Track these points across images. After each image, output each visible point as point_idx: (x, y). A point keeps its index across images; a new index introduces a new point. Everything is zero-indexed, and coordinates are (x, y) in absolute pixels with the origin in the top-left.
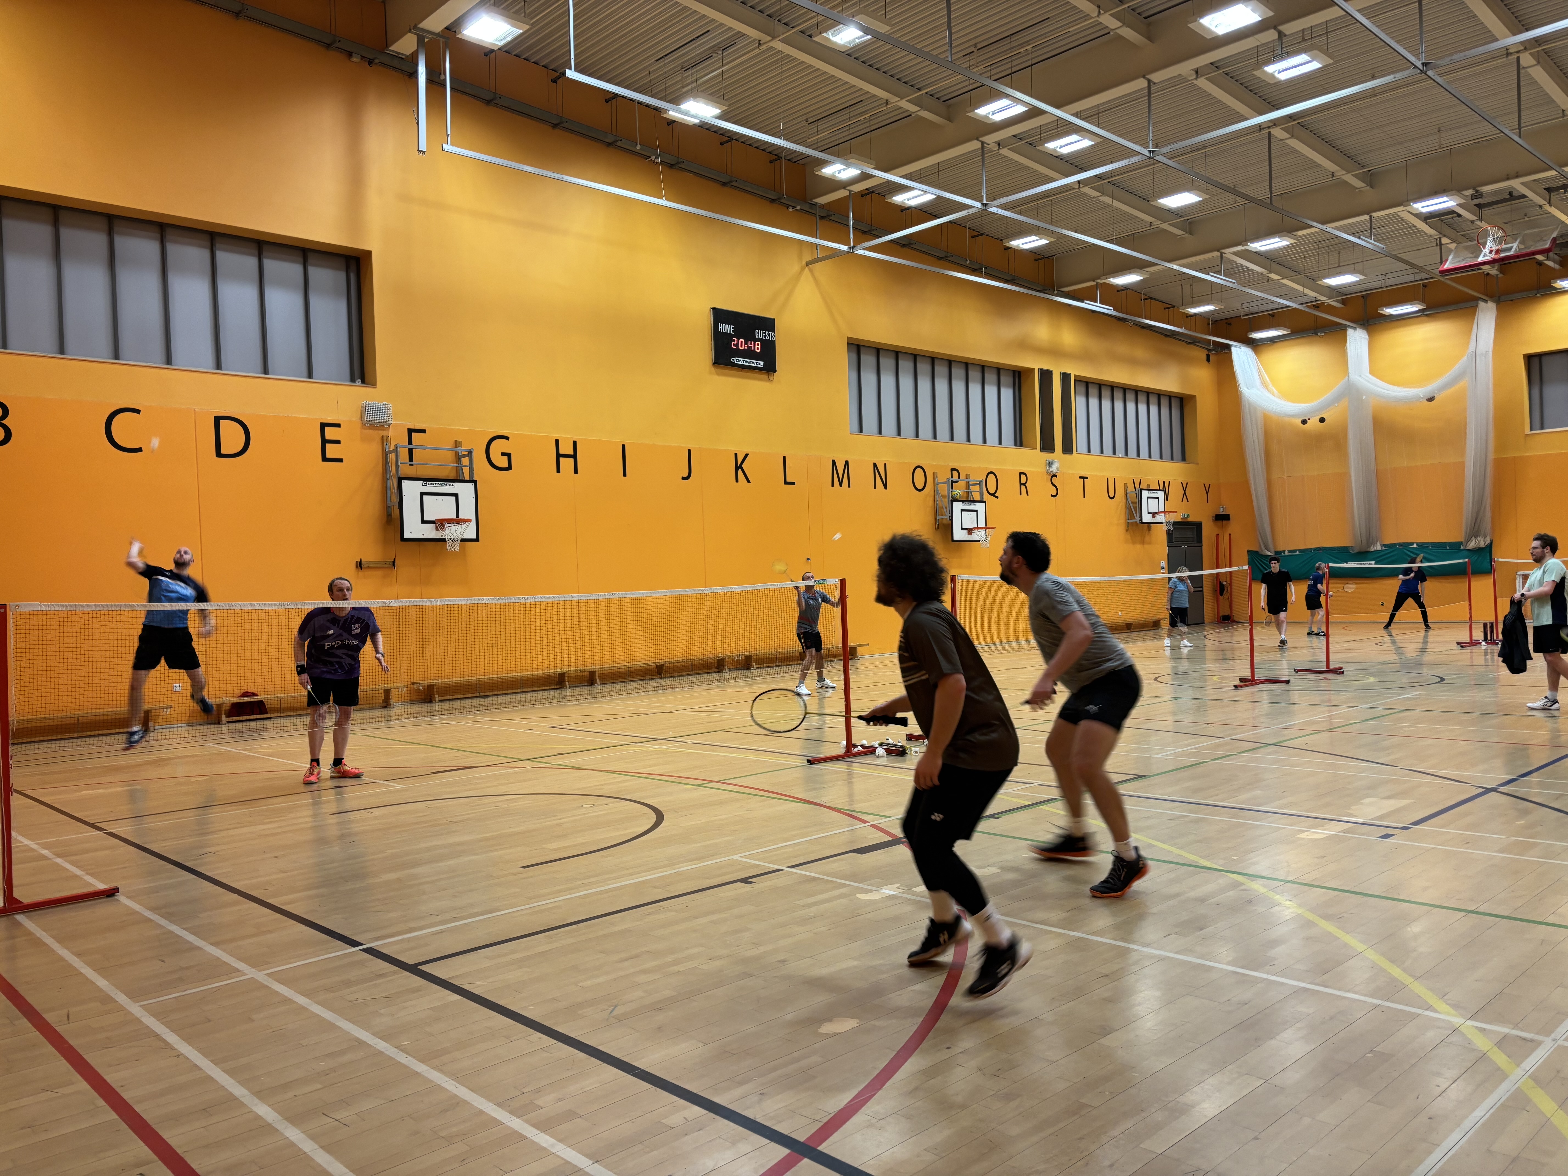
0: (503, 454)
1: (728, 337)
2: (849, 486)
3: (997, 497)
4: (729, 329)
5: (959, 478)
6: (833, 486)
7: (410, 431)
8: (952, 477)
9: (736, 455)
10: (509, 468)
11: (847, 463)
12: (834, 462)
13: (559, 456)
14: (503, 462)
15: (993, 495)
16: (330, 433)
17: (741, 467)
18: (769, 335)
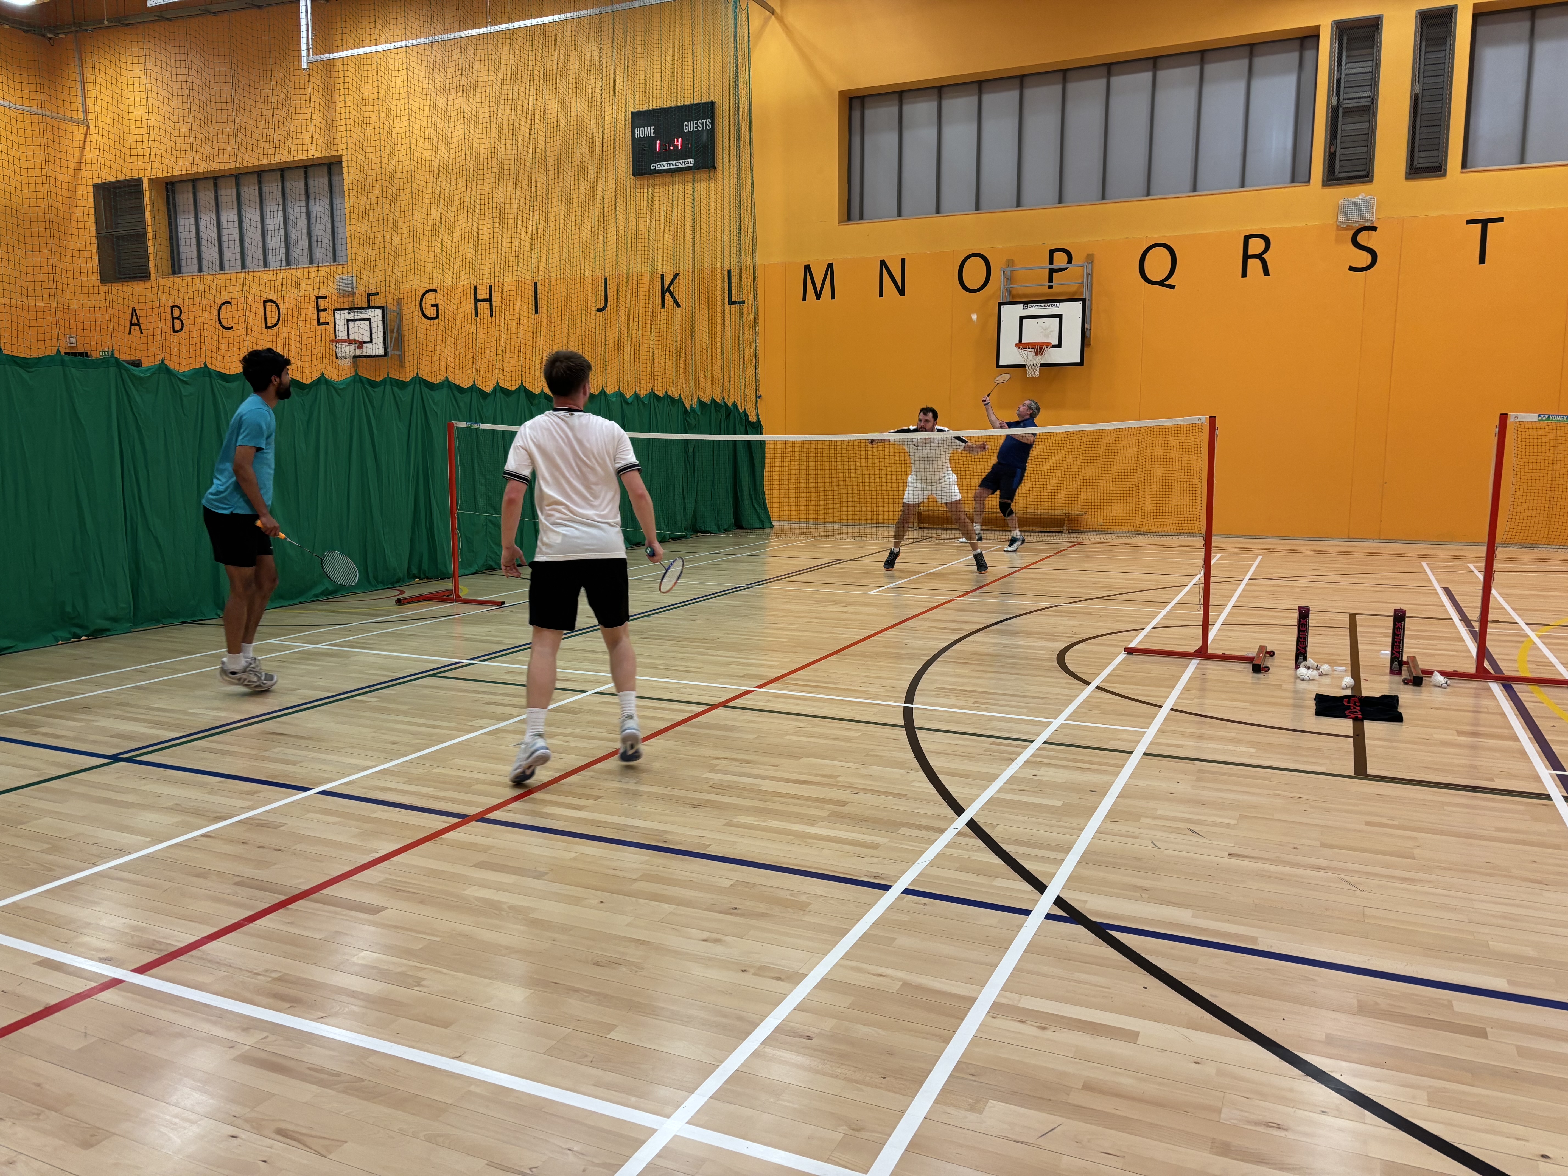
0: (432, 305)
1: (650, 141)
2: (833, 297)
3: (1173, 287)
4: (649, 131)
5: (1070, 261)
6: (804, 299)
7: (369, 295)
8: (1051, 262)
9: (662, 276)
10: (437, 317)
11: (830, 266)
12: (807, 268)
13: (477, 301)
14: (431, 312)
15: (1161, 283)
16: (322, 304)
17: (669, 290)
18: (702, 124)
